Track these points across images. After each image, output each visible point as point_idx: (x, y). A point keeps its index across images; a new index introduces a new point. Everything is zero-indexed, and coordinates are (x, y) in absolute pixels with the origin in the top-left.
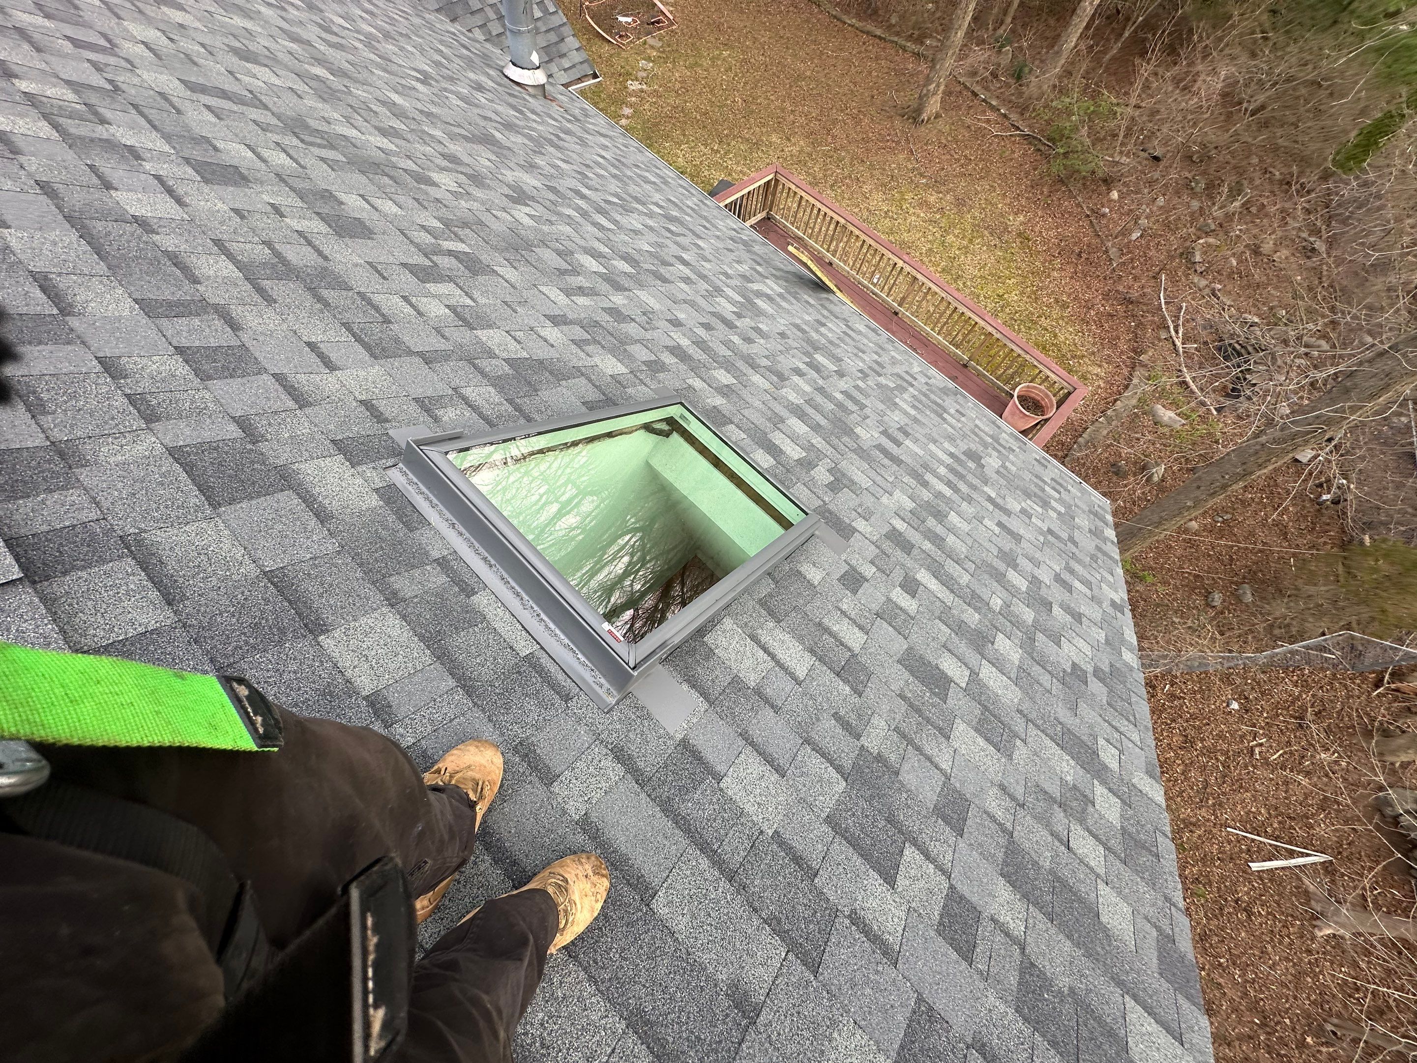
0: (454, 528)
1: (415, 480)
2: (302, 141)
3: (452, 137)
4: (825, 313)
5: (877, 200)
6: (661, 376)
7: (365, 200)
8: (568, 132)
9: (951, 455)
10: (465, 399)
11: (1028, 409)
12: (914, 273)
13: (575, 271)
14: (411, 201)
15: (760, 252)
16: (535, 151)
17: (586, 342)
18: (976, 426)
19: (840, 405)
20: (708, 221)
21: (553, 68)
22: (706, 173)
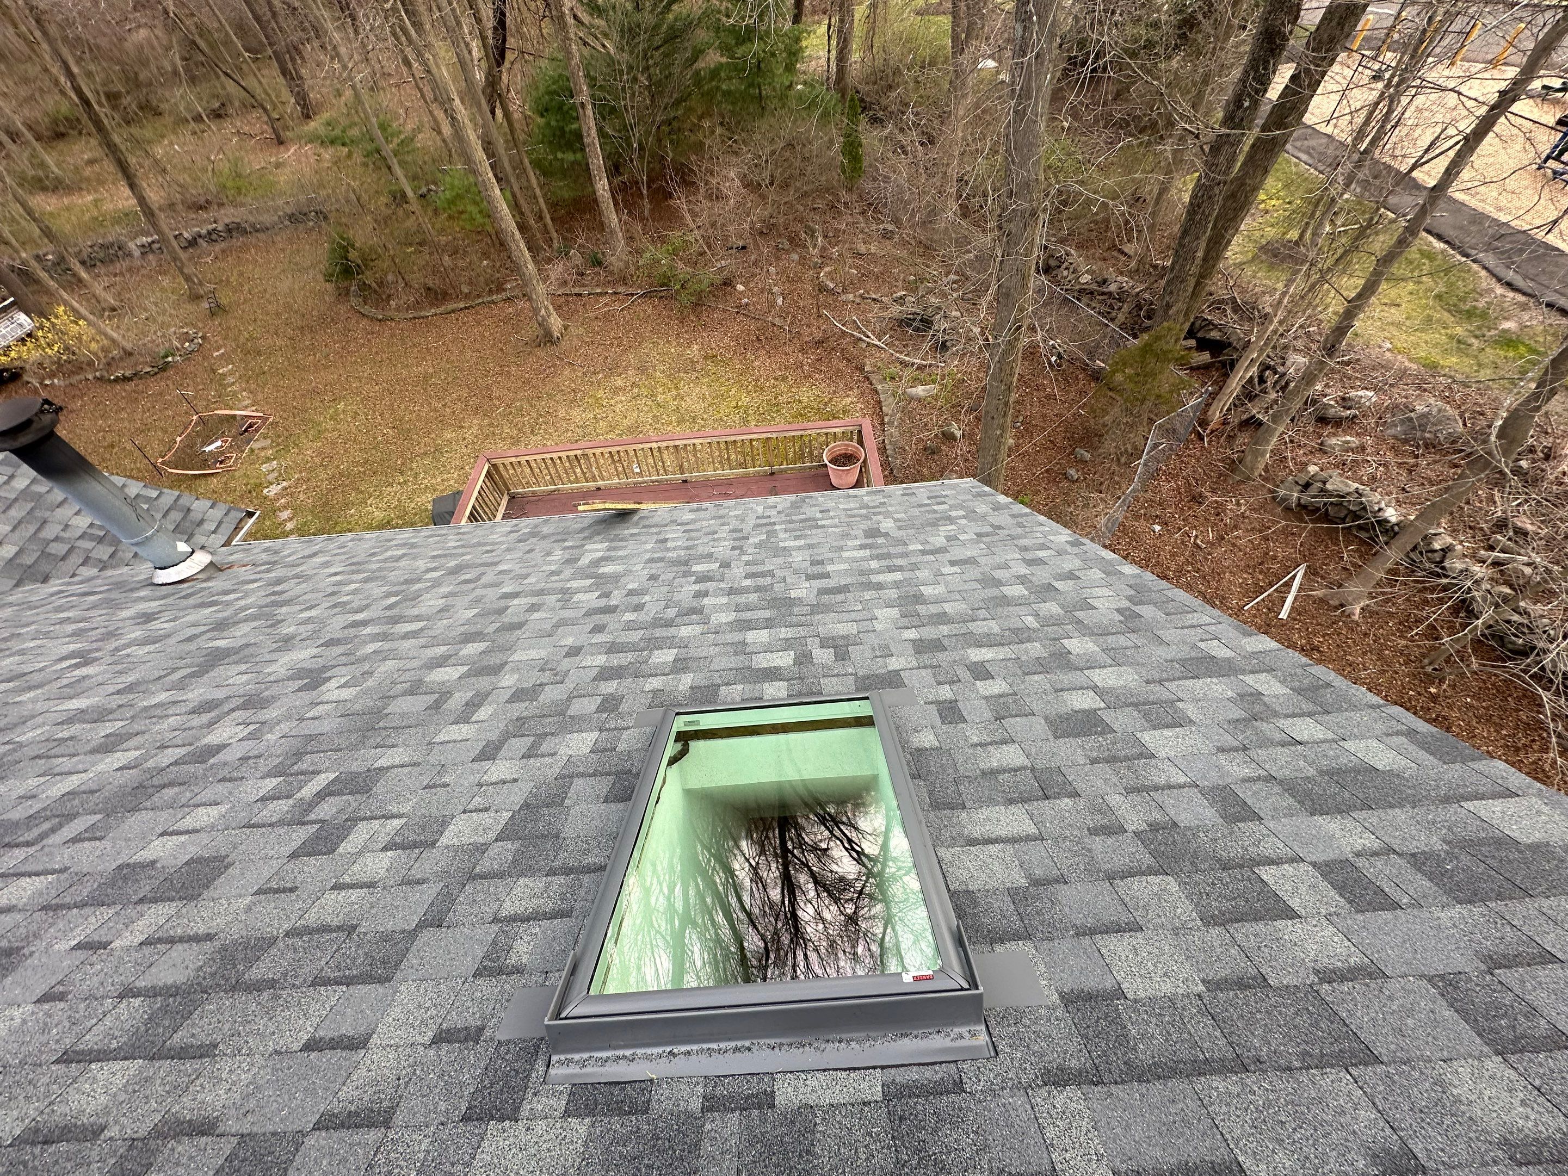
0: (674, 1055)
1: (585, 1056)
2: (28, 844)
3: (181, 685)
4: (654, 530)
6: (624, 707)
7: (171, 834)
8: (279, 581)
10: (514, 919)
11: (845, 465)
12: (671, 443)
13: (445, 694)
14: (219, 787)
15: (552, 530)
16: (272, 626)
17: (535, 746)
20: (485, 544)
21: (200, 539)
22: (412, 505)
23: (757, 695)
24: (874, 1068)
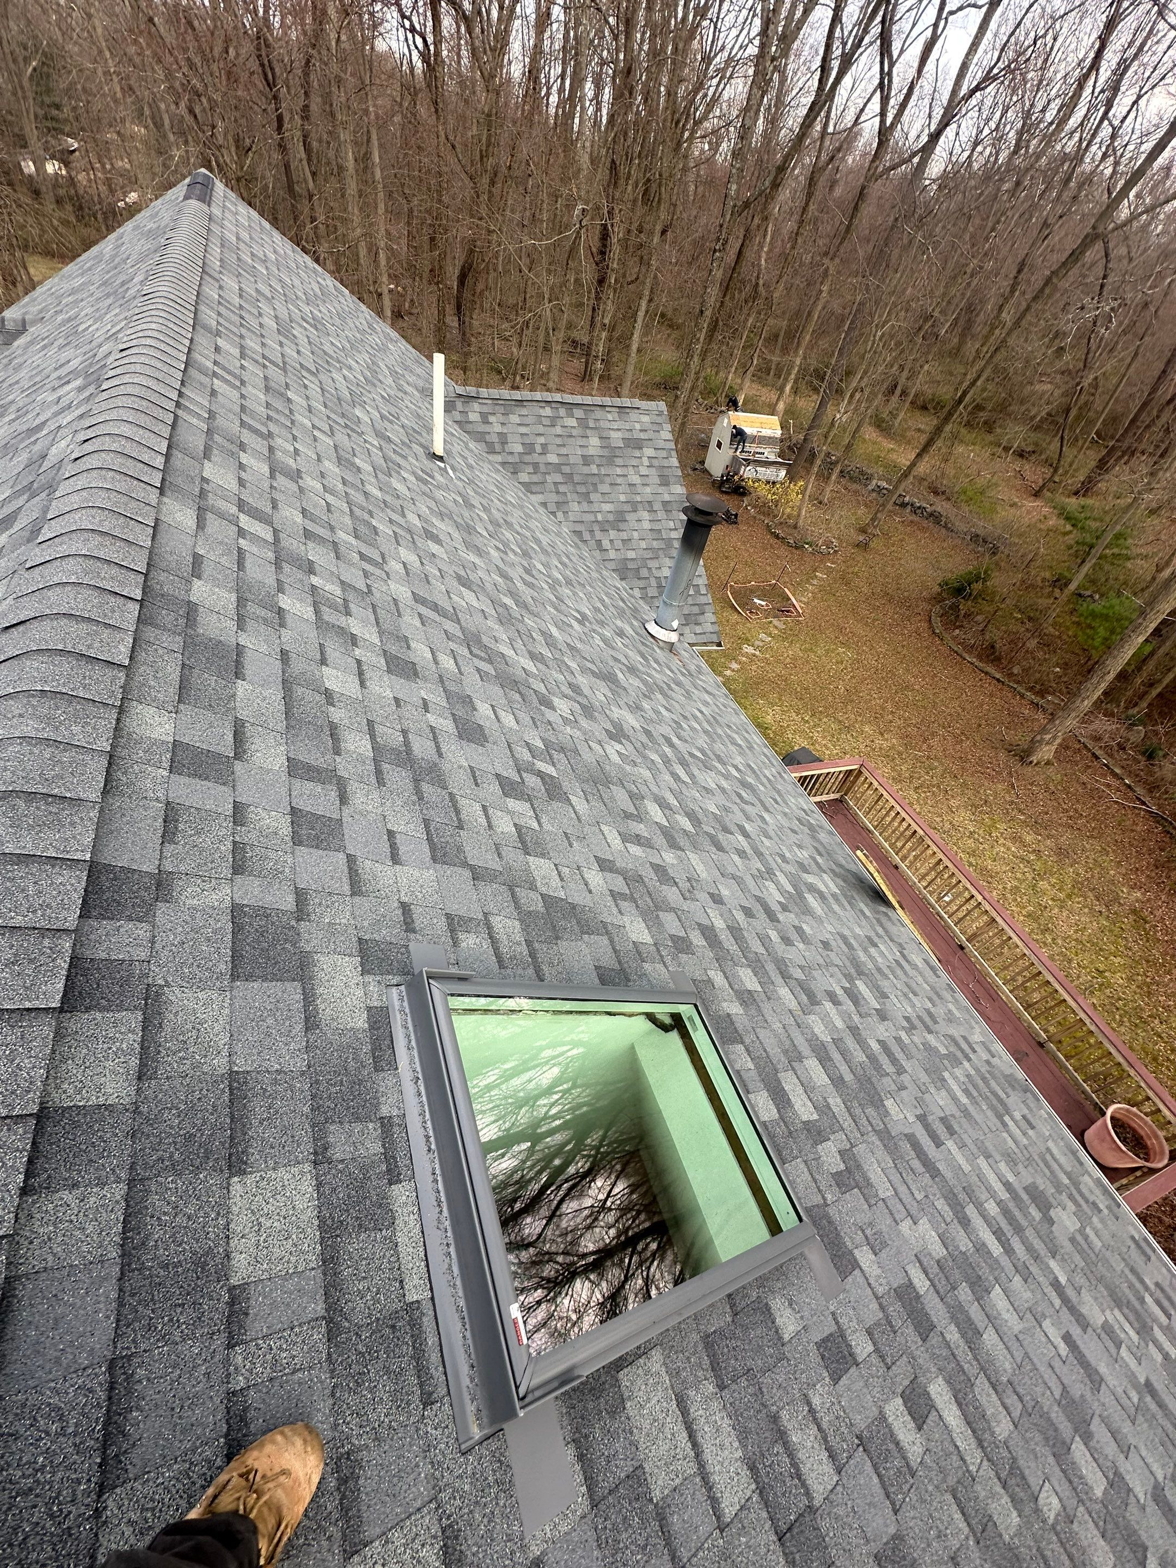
0: (416, 1083)
1: (407, 1010)
2: (471, 653)
3: (583, 670)
4: (880, 930)
5: (964, 817)
6: (684, 957)
7: (494, 710)
8: (679, 684)
9: (1007, 1185)
10: (489, 927)
11: (1124, 1141)
12: (994, 914)
13: (639, 817)
14: (528, 719)
15: (824, 841)
16: (645, 695)
17: (623, 896)
18: (1048, 1149)
19: (872, 1058)
20: (780, 795)
21: (687, 630)
22: (790, 736)
23: (751, 1087)
24: (431, 1289)
